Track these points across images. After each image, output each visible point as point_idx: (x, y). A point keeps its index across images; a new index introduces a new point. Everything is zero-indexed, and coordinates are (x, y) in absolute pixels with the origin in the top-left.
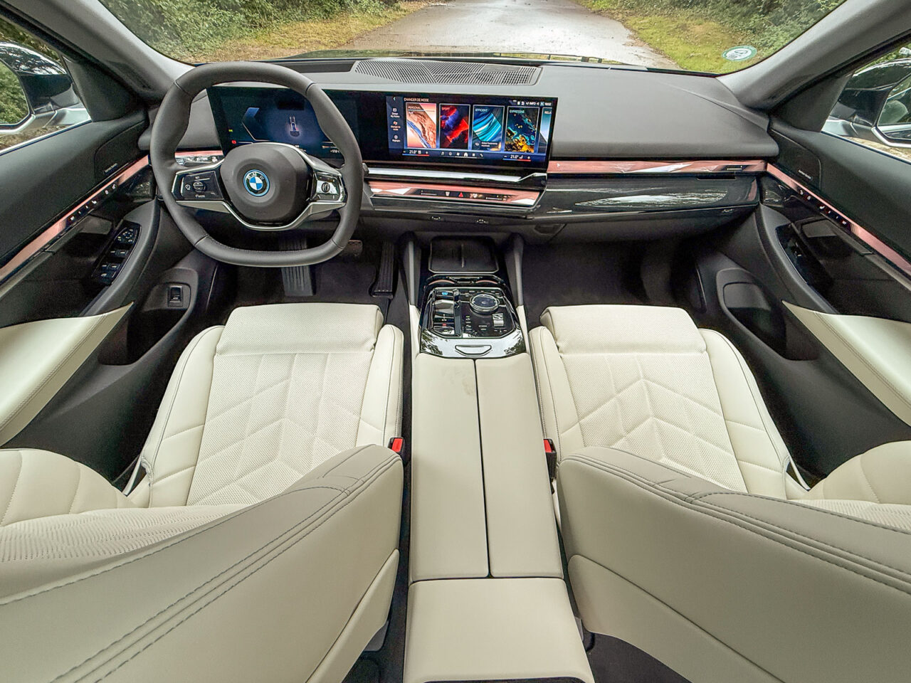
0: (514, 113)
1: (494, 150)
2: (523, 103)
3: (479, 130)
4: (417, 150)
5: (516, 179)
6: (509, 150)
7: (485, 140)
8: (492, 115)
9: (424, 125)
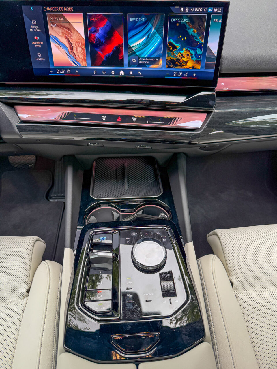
0: (176, 22)
1: (153, 67)
2: (187, 9)
3: (136, 43)
4: (66, 69)
6: (171, 66)
7: (143, 56)
8: (150, 25)
9: (70, 40)
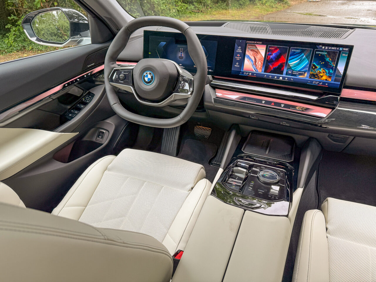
0: (319, 54)
1: (301, 77)
2: (327, 48)
3: (292, 63)
4: (249, 73)
5: (315, 98)
6: (312, 78)
7: (295, 70)
8: (303, 54)
9: (256, 58)
